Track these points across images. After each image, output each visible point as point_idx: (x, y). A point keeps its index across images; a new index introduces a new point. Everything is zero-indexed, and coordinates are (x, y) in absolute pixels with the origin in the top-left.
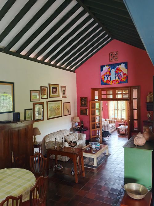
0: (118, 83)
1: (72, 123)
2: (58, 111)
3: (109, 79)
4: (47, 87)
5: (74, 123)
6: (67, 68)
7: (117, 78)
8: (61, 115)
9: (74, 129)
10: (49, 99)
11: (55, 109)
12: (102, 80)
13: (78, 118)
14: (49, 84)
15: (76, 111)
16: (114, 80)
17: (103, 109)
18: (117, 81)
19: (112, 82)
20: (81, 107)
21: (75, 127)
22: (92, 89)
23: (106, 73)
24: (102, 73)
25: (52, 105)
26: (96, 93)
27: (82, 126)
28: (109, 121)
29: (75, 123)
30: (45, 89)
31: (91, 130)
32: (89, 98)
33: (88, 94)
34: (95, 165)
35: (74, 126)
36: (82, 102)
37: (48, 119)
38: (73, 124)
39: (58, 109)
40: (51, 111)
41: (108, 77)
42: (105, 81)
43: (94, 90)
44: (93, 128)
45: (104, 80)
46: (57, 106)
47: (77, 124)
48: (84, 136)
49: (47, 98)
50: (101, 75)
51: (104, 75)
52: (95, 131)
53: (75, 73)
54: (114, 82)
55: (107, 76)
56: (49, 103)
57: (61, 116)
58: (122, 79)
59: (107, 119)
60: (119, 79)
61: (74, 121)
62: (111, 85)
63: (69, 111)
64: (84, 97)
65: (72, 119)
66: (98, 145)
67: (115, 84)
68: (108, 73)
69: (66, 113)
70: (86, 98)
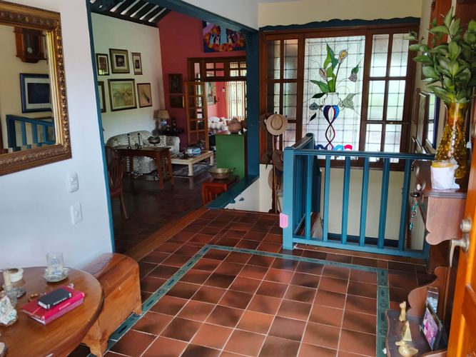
0: (231, 49)
1: (155, 121)
2: (129, 98)
3: (217, 42)
4: (107, 55)
5: (159, 121)
6: (141, 19)
7: (230, 41)
8: (134, 106)
9: (159, 132)
10: (113, 76)
11: (124, 94)
12: (206, 44)
13: (166, 111)
14: (110, 50)
15: (163, 101)
16: (225, 45)
17: (217, 99)
18: (230, 46)
19: (223, 48)
20: (171, 92)
21: (162, 127)
22: (189, 59)
23: (212, 30)
24: (206, 31)
25: (117, 87)
26: (197, 66)
27: (173, 127)
28: (227, 122)
29: (162, 120)
30: (104, 58)
31: (190, 132)
32: (185, 75)
33: (181, 69)
34: (190, 174)
35: (160, 127)
36: (172, 83)
37: (113, 110)
38: (157, 124)
39: (130, 95)
40: (117, 98)
41: (216, 38)
42: (211, 46)
43: (192, 61)
44: (192, 129)
45: (209, 43)
46: (126, 88)
47: (166, 123)
48: (177, 141)
49: (108, 74)
50: (204, 34)
51: (209, 34)
52: (196, 133)
53: (158, 29)
54: (225, 48)
55: (213, 36)
56: (111, 83)
57: (136, 108)
58: (238, 42)
59: (223, 118)
60: (233, 42)
61: (159, 116)
62: (221, 53)
63: (148, 100)
64: (175, 75)
65: (156, 115)
66: (198, 151)
67: (226, 50)
68: (215, 30)
69: (144, 102)
70: (179, 76)
